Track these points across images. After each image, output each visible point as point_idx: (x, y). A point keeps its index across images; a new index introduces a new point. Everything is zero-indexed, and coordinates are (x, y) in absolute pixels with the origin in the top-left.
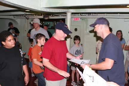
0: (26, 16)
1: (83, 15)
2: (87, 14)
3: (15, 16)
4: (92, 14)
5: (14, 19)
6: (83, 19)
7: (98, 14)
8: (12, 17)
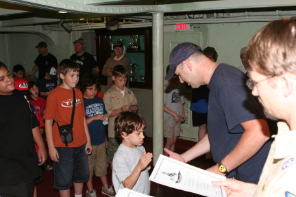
0: (65, 25)
1: (196, 16)
2: (205, 15)
3: (46, 26)
4: (215, 14)
5: (45, 32)
6: (197, 26)
7: (231, 14)
8: (39, 29)
